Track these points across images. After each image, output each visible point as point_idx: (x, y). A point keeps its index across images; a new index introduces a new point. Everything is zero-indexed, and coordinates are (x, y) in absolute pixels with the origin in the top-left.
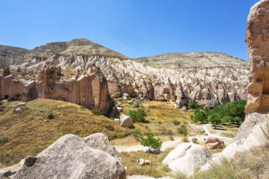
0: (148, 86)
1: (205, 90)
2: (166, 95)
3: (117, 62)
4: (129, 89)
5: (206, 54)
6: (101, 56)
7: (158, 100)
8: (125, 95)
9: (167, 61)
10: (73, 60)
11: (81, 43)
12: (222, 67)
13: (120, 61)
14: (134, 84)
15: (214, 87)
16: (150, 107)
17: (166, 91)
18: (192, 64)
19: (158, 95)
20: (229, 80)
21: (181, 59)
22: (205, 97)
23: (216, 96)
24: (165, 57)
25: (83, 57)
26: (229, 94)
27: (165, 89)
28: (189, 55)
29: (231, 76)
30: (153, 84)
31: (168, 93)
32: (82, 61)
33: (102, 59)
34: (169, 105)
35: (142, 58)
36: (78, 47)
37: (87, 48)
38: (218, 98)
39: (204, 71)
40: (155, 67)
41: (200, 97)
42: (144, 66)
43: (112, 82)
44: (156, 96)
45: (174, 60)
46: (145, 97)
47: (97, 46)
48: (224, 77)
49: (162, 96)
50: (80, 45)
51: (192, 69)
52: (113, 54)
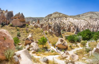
6: (60, 17)
10: (52, 20)
11: (55, 13)
32: (54, 20)
36: (55, 15)
37: (57, 15)
42: (73, 19)
47: (60, 14)
49: (72, 30)
52: (64, 16)
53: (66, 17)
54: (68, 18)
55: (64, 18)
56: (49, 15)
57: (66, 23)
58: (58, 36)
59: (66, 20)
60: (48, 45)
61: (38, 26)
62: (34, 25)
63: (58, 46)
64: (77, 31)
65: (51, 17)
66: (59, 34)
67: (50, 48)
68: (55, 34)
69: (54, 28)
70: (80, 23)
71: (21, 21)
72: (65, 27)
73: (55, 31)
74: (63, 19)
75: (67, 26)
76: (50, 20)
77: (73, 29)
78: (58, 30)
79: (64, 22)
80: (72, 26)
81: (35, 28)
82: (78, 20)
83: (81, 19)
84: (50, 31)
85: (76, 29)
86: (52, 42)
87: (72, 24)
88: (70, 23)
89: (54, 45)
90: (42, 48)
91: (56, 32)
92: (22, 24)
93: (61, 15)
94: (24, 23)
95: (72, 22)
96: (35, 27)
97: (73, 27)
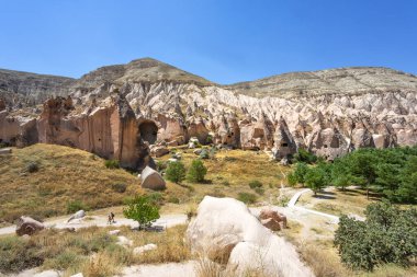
0: (230, 125)
1: (328, 131)
2: (258, 140)
3: (192, 91)
4: (199, 131)
5: (351, 72)
6: (168, 83)
8: (193, 140)
9: (281, 86)
10: (128, 90)
11: (144, 64)
12: (379, 93)
13: (197, 89)
14: (208, 124)
15: (347, 126)
16: (227, 159)
17: (258, 133)
18: (324, 88)
19: (246, 140)
20: (392, 113)
21: (305, 81)
22: (327, 142)
23: (348, 141)
24: (277, 80)
25: (143, 85)
26: (375, 136)
27: (256, 130)
28: (319, 74)
29: (394, 106)
30: (239, 123)
31: (262, 136)
32: (141, 91)
33: (170, 87)
34: (261, 156)
35: (240, 84)
36: (139, 71)
37: (151, 71)
38: (352, 145)
39: (344, 99)
40: (254, 96)
41: (320, 143)
42: (236, 95)
43: (173, 120)
44: (243, 141)
45: (292, 84)
46: (225, 143)
47: (166, 68)
48: (381, 109)
49: (252, 141)
50: (142, 67)
51: (323, 98)
54: (208, 90)
55: (192, 86)
59: (203, 97)
65: (122, 80)
70: (269, 110)
74: (185, 91)
93: (173, 74)
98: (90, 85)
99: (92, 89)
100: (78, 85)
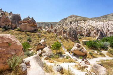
0: (88, 31)
3: (82, 22)
4: (80, 33)
6: (76, 21)
7: (92, 37)
10: (67, 24)
11: (71, 17)
25: (70, 23)
32: (70, 24)
36: (70, 19)
37: (72, 19)
42: (96, 22)
44: (91, 35)
49: (93, 35)
52: (82, 19)
53: (85, 20)
54: (87, 21)
55: (83, 21)
56: (63, 19)
57: (84, 27)
58: (74, 41)
59: (84, 24)
60: (63, 50)
61: (52, 31)
62: (47, 30)
63: (74, 52)
64: (101, 36)
65: (66, 22)
66: (75, 39)
67: (65, 54)
68: (70, 39)
69: (69, 33)
70: (106, 26)
71: (31, 26)
72: (83, 31)
73: (70, 35)
74: (80, 23)
75: (85, 30)
76: (64, 24)
77: (95, 33)
78: (74, 35)
79: (82, 26)
80: (93, 30)
81: (48, 34)
82: (103, 22)
83: (110, 21)
84: (64, 36)
85: (99, 33)
86: (67, 47)
87: (94, 28)
88: (89, 27)
89: (69, 51)
90: (56, 54)
91: (71, 37)
92: (33, 29)
93: (78, 18)
94: (35, 28)
95: (93, 25)
96: (48, 32)
97: (95, 31)
98: (60, 24)
99: (61, 25)
100: (58, 24)
